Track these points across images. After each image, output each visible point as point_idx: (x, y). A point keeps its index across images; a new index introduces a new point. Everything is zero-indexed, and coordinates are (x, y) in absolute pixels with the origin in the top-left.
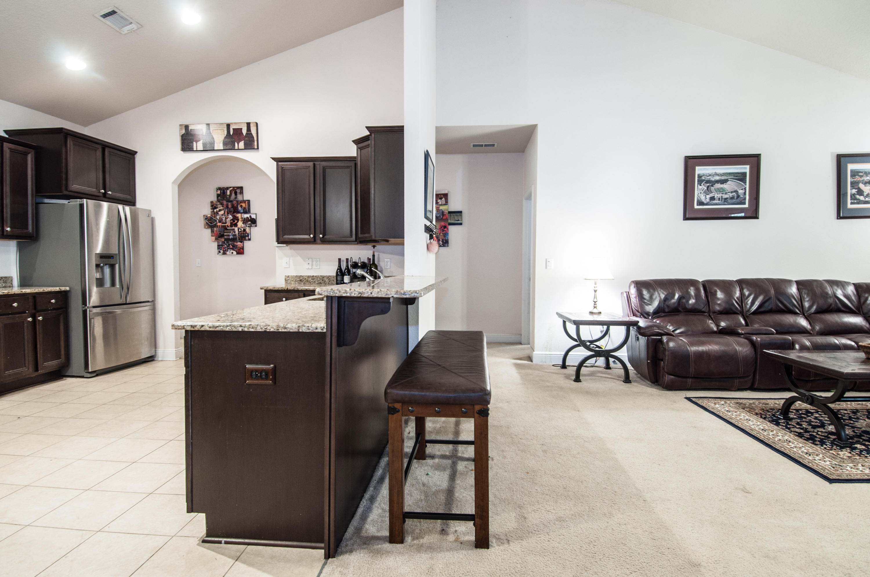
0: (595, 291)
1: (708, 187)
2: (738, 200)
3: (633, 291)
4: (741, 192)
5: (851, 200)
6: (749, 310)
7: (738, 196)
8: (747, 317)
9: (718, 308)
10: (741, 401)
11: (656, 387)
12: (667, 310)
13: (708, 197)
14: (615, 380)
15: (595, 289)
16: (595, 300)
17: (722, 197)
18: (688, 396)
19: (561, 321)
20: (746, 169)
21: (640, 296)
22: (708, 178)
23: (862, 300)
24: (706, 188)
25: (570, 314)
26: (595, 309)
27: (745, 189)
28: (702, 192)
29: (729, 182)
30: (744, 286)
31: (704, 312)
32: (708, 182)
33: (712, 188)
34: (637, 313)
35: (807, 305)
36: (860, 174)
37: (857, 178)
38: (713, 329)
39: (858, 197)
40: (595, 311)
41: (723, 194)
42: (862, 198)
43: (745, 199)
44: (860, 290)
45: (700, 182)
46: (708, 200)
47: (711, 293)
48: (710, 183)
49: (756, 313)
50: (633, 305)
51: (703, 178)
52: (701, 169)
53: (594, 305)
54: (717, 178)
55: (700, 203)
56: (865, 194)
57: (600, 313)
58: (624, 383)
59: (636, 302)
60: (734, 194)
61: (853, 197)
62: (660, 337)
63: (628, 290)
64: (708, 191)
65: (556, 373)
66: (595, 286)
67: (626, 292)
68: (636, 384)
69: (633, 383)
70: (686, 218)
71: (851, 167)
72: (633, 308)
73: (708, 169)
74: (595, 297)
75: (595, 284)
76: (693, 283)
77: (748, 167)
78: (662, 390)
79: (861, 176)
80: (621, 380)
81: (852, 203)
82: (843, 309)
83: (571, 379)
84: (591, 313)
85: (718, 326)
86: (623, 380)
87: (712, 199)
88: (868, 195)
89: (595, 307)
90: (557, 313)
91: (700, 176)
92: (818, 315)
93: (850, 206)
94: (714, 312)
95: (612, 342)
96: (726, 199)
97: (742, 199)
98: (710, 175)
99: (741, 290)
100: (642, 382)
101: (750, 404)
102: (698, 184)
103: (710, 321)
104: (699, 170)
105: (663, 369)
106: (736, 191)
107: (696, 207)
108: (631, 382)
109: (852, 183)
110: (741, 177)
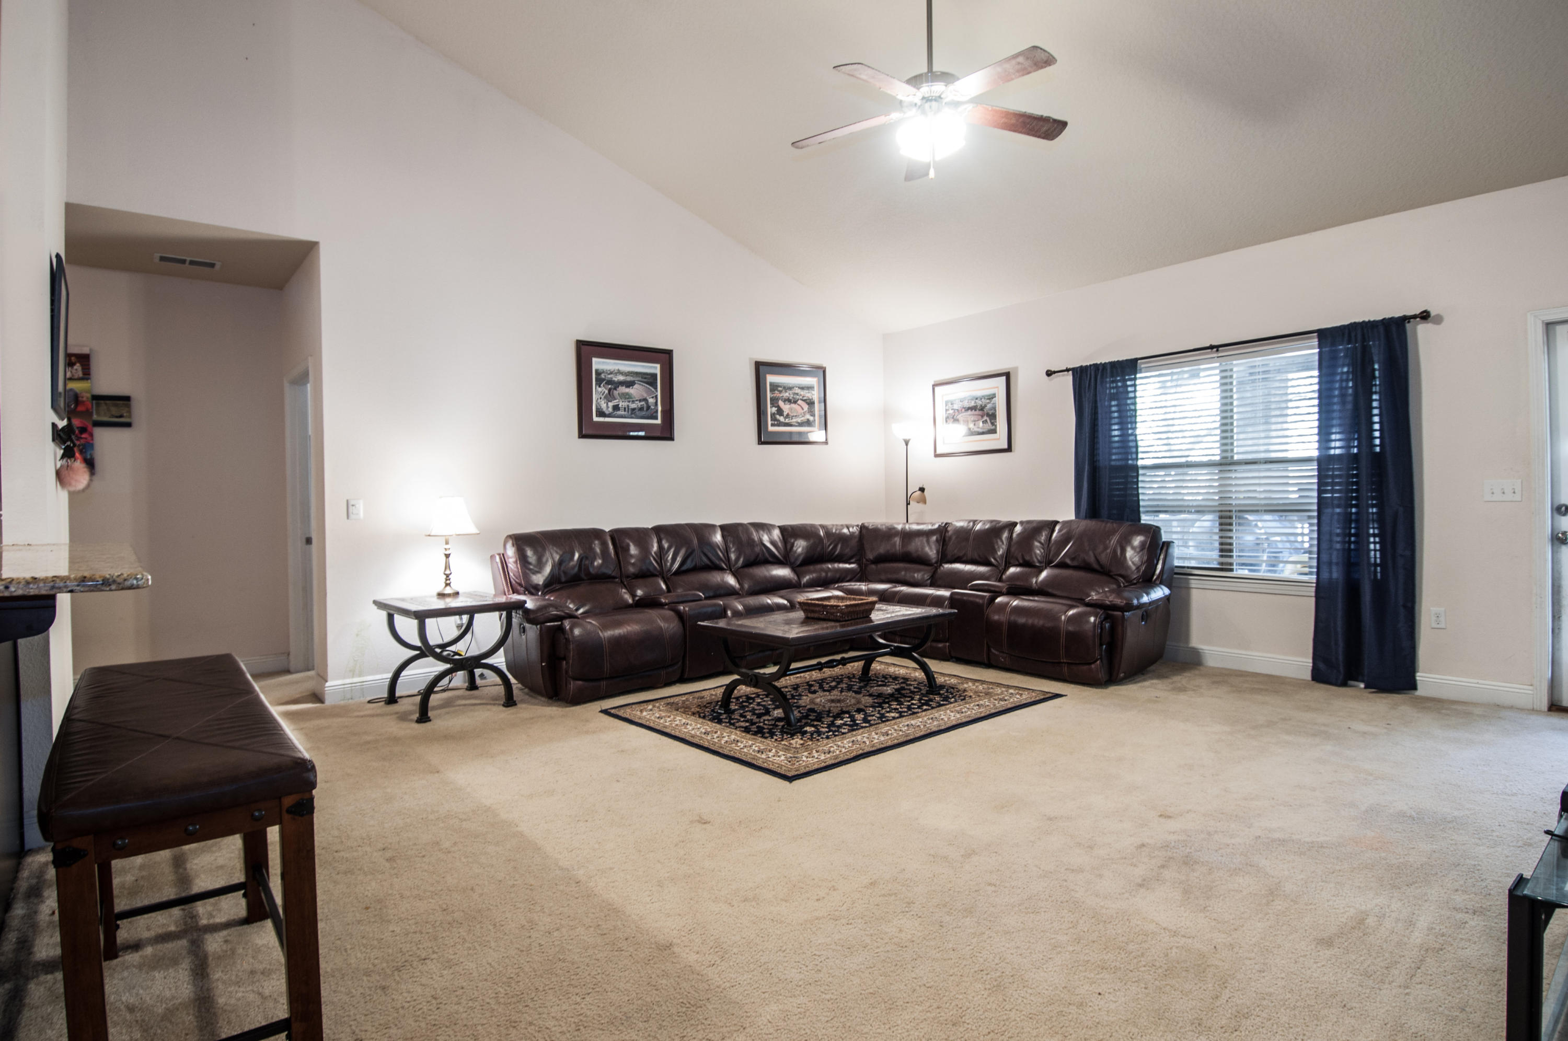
0: (447, 556)
1: (610, 390)
2: (648, 413)
3: (511, 552)
4: (651, 401)
5: (771, 420)
6: (670, 570)
7: (648, 407)
8: (668, 578)
9: (632, 570)
10: (672, 700)
11: (556, 704)
12: (563, 579)
13: (610, 404)
14: (489, 707)
15: (447, 552)
16: (448, 572)
17: (628, 406)
18: (603, 708)
19: (383, 614)
20: (655, 368)
21: (522, 558)
22: (609, 376)
23: (789, 547)
24: (607, 392)
25: (403, 600)
26: (448, 588)
27: (656, 397)
28: (603, 397)
29: (636, 386)
30: (662, 536)
31: (614, 578)
32: (610, 382)
33: (616, 393)
34: (519, 588)
35: (733, 556)
36: (780, 389)
37: (777, 394)
38: (627, 601)
39: (778, 417)
40: (448, 591)
41: (629, 402)
42: (782, 419)
43: (657, 411)
44: (785, 534)
45: (599, 382)
46: (610, 410)
47: (622, 548)
48: (612, 384)
49: (679, 572)
50: (511, 574)
51: (603, 376)
52: (599, 363)
53: (446, 580)
54: (621, 378)
55: (601, 413)
56: (785, 414)
57: (457, 593)
58: (504, 708)
59: (516, 569)
60: (643, 403)
61: (773, 418)
62: (560, 623)
63: (502, 551)
64: (610, 397)
65: (377, 715)
66: (447, 547)
67: (499, 555)
68: (524, 706)
69: (519, 706)
70: (582, 435)
71: (771, 379)
72: (512, 579)
73: (608, 364)
74: (447, 566)
75: (447, 543)
76: (596, 534)
77: (658, 366)
78: (566, 707)
79: (780, 392)
80: (499, 705)
81: (772, 425)
82: (770, 559)
83: (411, 720)
84: (441, 595)
85: (633, 595)
86: (502, 703)
87: (616, 408)
88: (788, 415)
89: (447, 585)
90: (375, 602)
91: (598, 373)
92: (746, 570)
93: (771, 429)
94: (628, 577)
95: (476, 642)
96: (633, 409)
97: (653, 411)
98: (611, 373)
99: (660, 542)
100: (533, 701)
101: (684, 702)
102: (596, 384)
103: (624, 590)
105: (567, 672)
106: (645, 400)
107: (596, 419)
108: (516, 705)
109: (771, 399)
110: (650, 380)
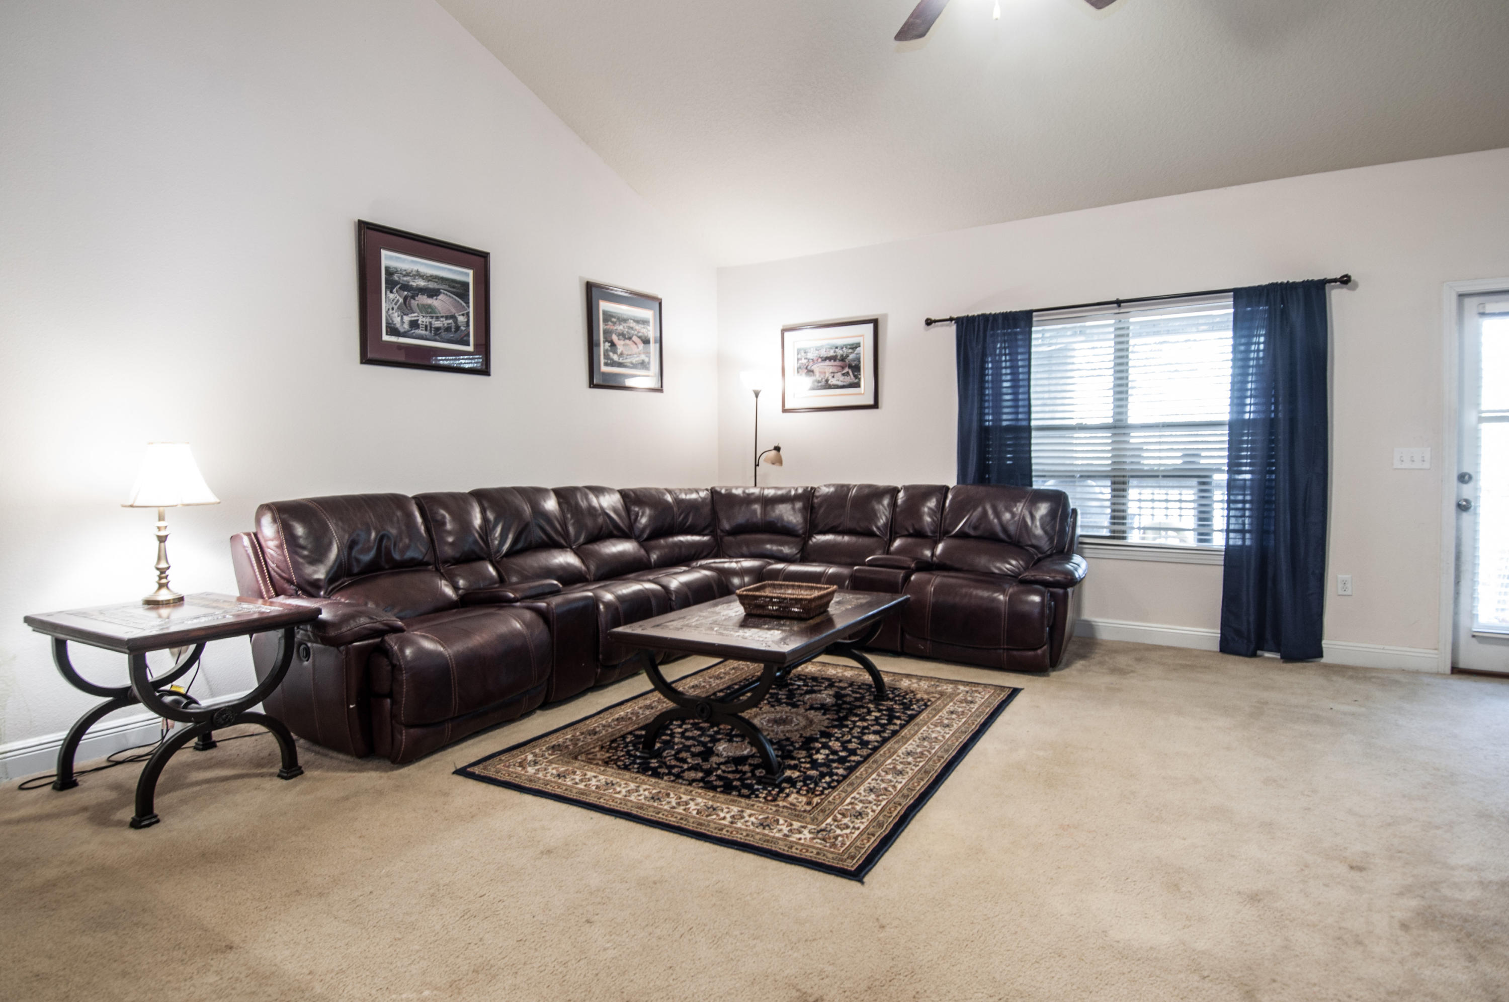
0: (162, 539)
1: (405, 299)
2: (457, 336)
3: (269, 530)
4: (461, 319)
5: (604, 358)
6: (498, 551)
7: (457, 328)
8: (498, 562)
9: (449, 551)
11: (374, 766)
12: (356, 570)
13: (407, 319)
15: (163, 533)
16: (163, 565)
17: (430, 323)
18: (458, 766)
19: (46, 641)
20: (467, 275)
21: (290, 539)
22: (405, 279)
23: (633, 515)
24: (401, 300)
25: (83, 614)
26: (164, 591)
27: (468, 314)
28: (396, 307)
29: (441, 297)
30: (486, 504)
31: (427, 564)
32: (405, 287)
33: (414, 303)
34: (286, 586)
35: (572, 529)
36: (614, 320)
37: (610, 326)
38: (448, 596)
39: (611, 354)
40: (164, 595)
41: (432, 317)
42: (615, 357)
43: (468, 335)
44: (628, 499)
45: (391, 285)
46: (406, 326)
47: (436, 521)
48: (409, 291)
49: (511, 553)
50: (272, 565)
51: (396, 277)
52: (391, 258)
53: (161, 578)
54: (422, 283)
55: (393, 330)
56: (619, 351)
57: (181, 599)
59: (281, 558)
60: (450, 321)
63: (253, 529)
64: (405, 308)
66: (162, 524)
67: (248, 535)
68: (316, 773)
69: (308, 773)
70: (365, 359)
71: (604, 306)
72: (273, 573)
73: (404, 261)
74: (162, 555)
75: (161, 518)
76: (397, 501)
77: (471, 272)
78: (396, 769)
79: (614, 323)
80: (271, 775)
81: (606, 364)
82: (614, 531)
83: (119, 823)
84: (152, 604)
85: (456, 588)
86: (278, 771)
87: (414, 324)
88: (622, 354)
89: (161, 586)
90: (29, 620)
91: (390, 272)
92: (590, 547)
93: (604, 369)
94: (445, 562)
96: (438, 329)
97: (463, 334)
98: (408, 275)
99: (483, 512)
102: (386, 288)
103: (444, 582)
104: (387, 257)
105: (393, 716)
106: (453, 317)
107: (386, 338)
108: (302, 773)
109: (605, 332)
110: (459, 290)
